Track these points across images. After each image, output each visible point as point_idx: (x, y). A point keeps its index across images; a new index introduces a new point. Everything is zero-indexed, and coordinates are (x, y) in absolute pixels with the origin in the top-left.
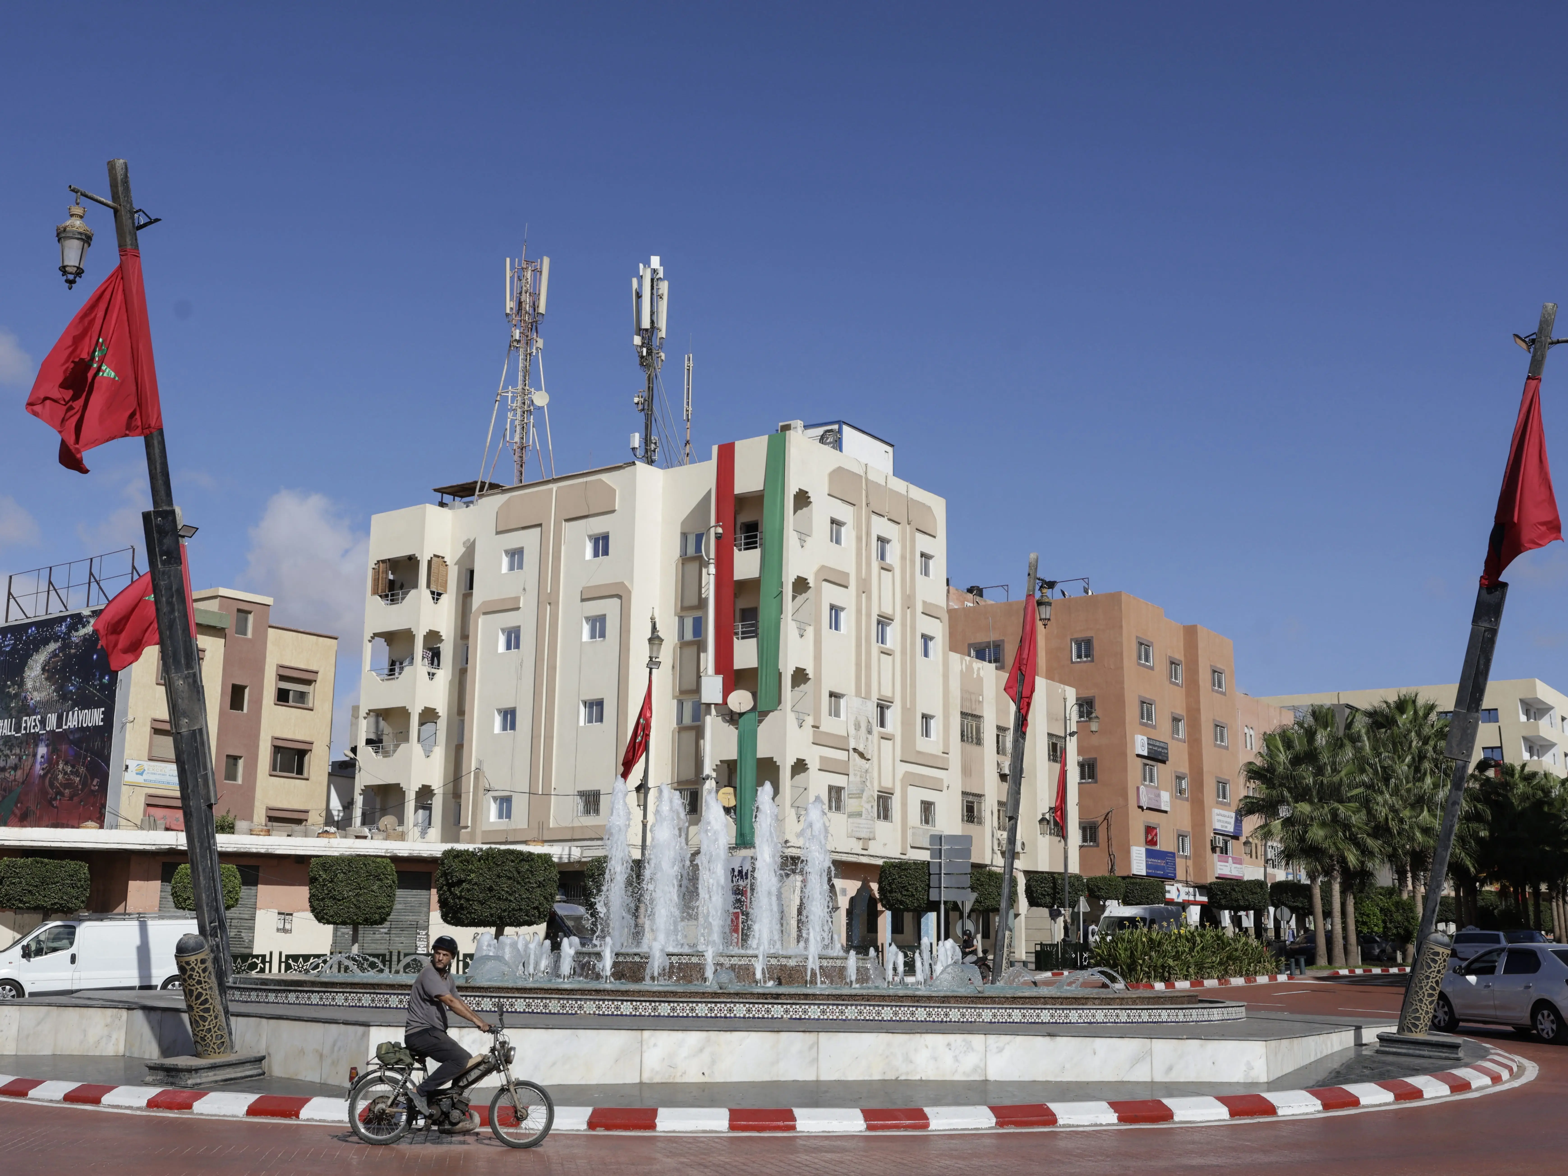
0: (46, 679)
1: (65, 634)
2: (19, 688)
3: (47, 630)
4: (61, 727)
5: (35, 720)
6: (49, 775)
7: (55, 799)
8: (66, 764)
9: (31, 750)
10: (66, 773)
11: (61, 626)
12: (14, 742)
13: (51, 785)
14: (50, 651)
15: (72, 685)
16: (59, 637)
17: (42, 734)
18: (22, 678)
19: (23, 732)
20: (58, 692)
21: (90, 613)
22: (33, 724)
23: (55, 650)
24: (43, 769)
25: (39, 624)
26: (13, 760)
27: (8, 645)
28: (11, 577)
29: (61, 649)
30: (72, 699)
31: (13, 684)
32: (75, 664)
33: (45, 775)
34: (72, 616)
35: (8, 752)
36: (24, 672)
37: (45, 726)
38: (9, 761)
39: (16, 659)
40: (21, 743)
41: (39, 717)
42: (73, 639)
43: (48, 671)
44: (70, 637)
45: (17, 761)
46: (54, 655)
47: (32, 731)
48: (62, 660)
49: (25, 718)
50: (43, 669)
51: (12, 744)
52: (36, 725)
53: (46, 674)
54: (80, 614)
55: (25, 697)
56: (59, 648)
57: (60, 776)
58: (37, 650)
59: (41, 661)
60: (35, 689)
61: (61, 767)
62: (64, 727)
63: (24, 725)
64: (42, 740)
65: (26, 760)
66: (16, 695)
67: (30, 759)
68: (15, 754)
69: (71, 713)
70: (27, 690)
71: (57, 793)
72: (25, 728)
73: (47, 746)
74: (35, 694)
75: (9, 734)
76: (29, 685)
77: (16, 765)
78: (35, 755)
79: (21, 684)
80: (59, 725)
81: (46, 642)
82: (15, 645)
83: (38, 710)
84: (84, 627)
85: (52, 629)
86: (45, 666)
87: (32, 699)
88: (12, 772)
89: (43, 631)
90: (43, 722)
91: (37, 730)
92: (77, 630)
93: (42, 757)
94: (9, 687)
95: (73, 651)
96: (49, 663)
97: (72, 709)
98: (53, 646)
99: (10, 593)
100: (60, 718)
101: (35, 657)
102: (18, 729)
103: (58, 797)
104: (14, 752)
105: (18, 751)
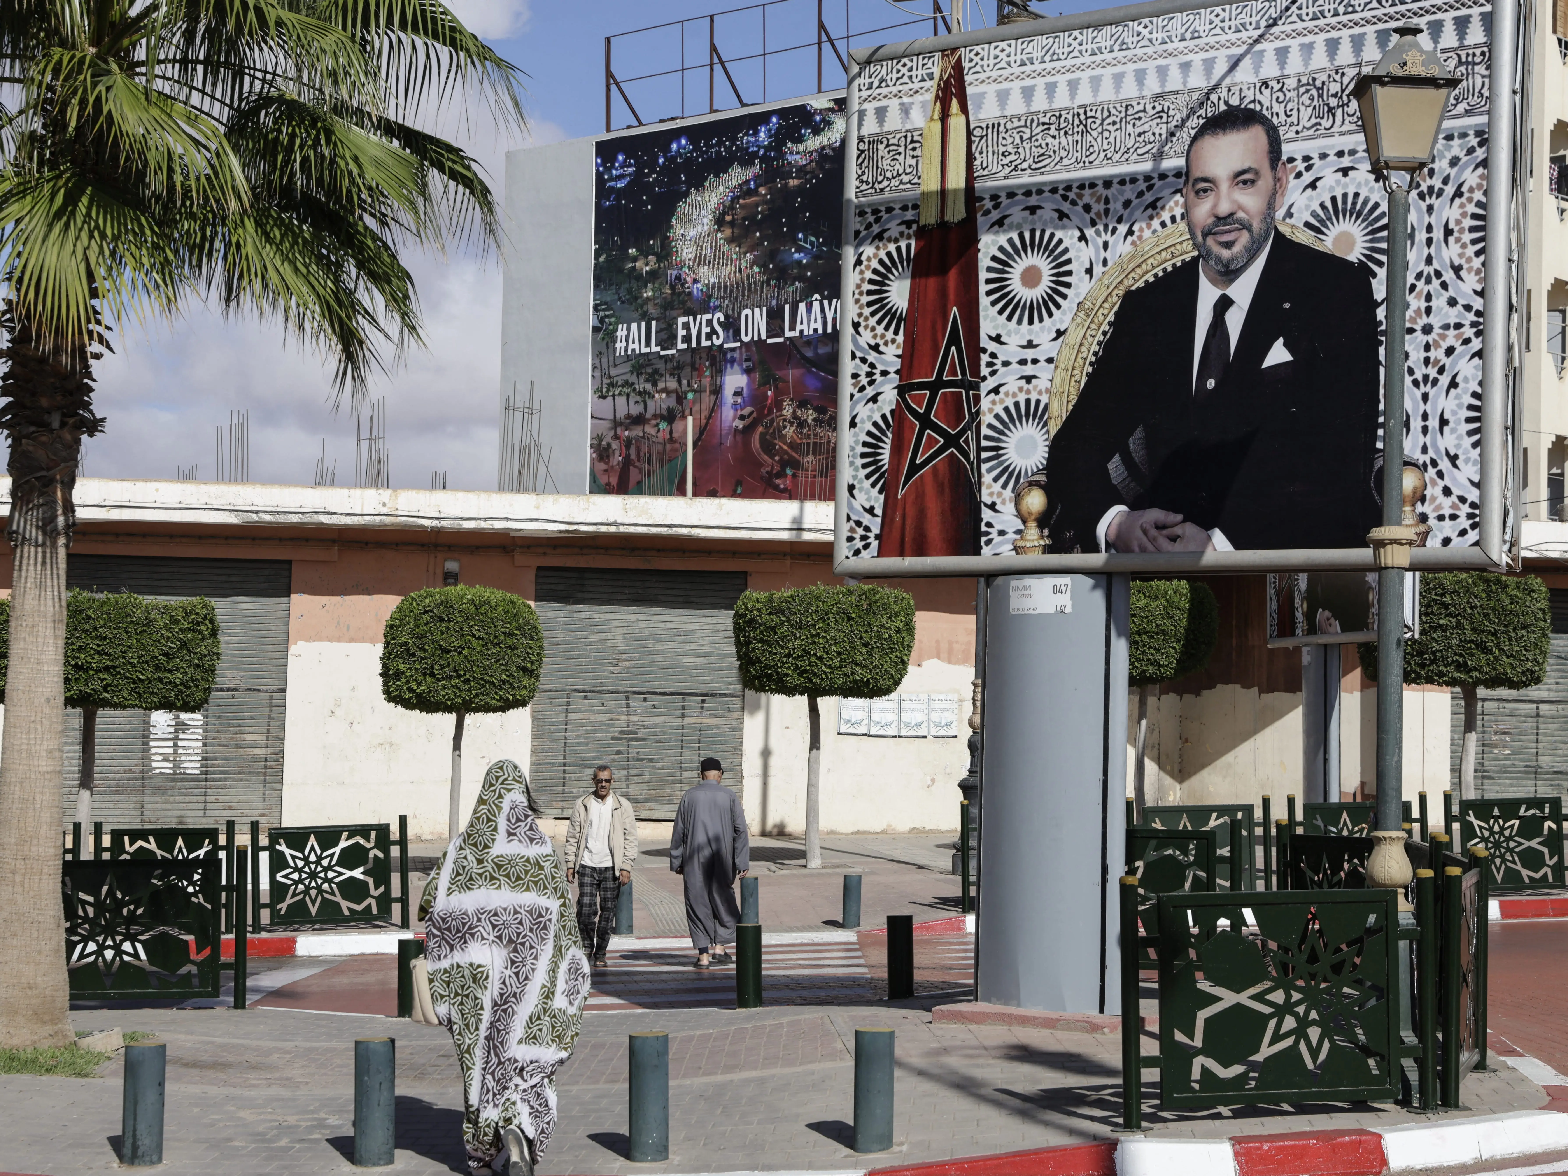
0: (730, 240)
1: (768, 148)
2: (659, 260)
3: (720, 143)
4: (781, 333)
5: (709, 323)
6: (760, 429)
7: (781, 474)
8: (803, 404)
9: (706, 381)
10: (801, 424)
11: (756, 133)
12: (660, 365)
13: (768, 447)
14: (733, 183)
15: (799, 249)
16: (755, 155)
17: (733, 350)
18: (666, 242)
19: (682, 346)
20: (764, 266)
21: (831, 105)
22: (706, 330)
23: (747, 182)
24: (742, 418)
25: (694, 133)
26: (661, 401)
27: (621, 177)
28: (608, 40)
29: (762, 179)
30: (801, 278)
31: (645, 253)
32: (803, 208)
33: (748, 430)
34: (782, 113)
35: (649, 387)
36: (669, 228)
37: (737, 333)
38: (650, 403)
39: (646, 204)
40: (680, 367)
41: (720, 315)
42: (791, 158)
43: (732, 224)
44: (781, 155)
45: (672, 402)
46: (745, 191)
47: (705, 343)
48: (766, 202)
49: (682, 320)
50: (720, 222)
51: (656, 371)
52: (714, 332)
53: (728, 232)
54: (803, 107)
55: (678, 278)
56: (756, 177)
57: (789, 431)
58: (698, 184)
59: (712, 205)
60: (701, 260)
61: (788, 411)
62: (788, 334)
63: (681, 333)
64: (733, 361)
65: (694, 401)
66: (653, 275)
67: (707, 400)
68: (665, 390)
69: (802, 306)
70: (681, 265)
71: (784, 464)
72: (687, 339)
73: (748, 371)
74: (704, 270)
75: (647, 350)
76: (686, 253)
77: (670, 411)
78: (717, 391)
79: (666, 253)
80: (775, 328)
81: (720, 167)
82: (638, 176)
83: (713, 302)
84: (817, 131)
85: (733, 140)
86: (723, 214)
87: (695, 281)
88: (663, 425)
89: (709, 146)
90: (732, 325)
91: (717, 342)
92: (800, 140)
93: (736, 394)
94: (635, 259)
95: (793, 183)
96: (732, 208)
97: (806, 295)
98: (737, 175)
99: (609, 75)
100: (775, 317)
101: (694, 197)
102: (667, 338)
103: (789, 471)
104: (661, 385)
105: (672, 384)
